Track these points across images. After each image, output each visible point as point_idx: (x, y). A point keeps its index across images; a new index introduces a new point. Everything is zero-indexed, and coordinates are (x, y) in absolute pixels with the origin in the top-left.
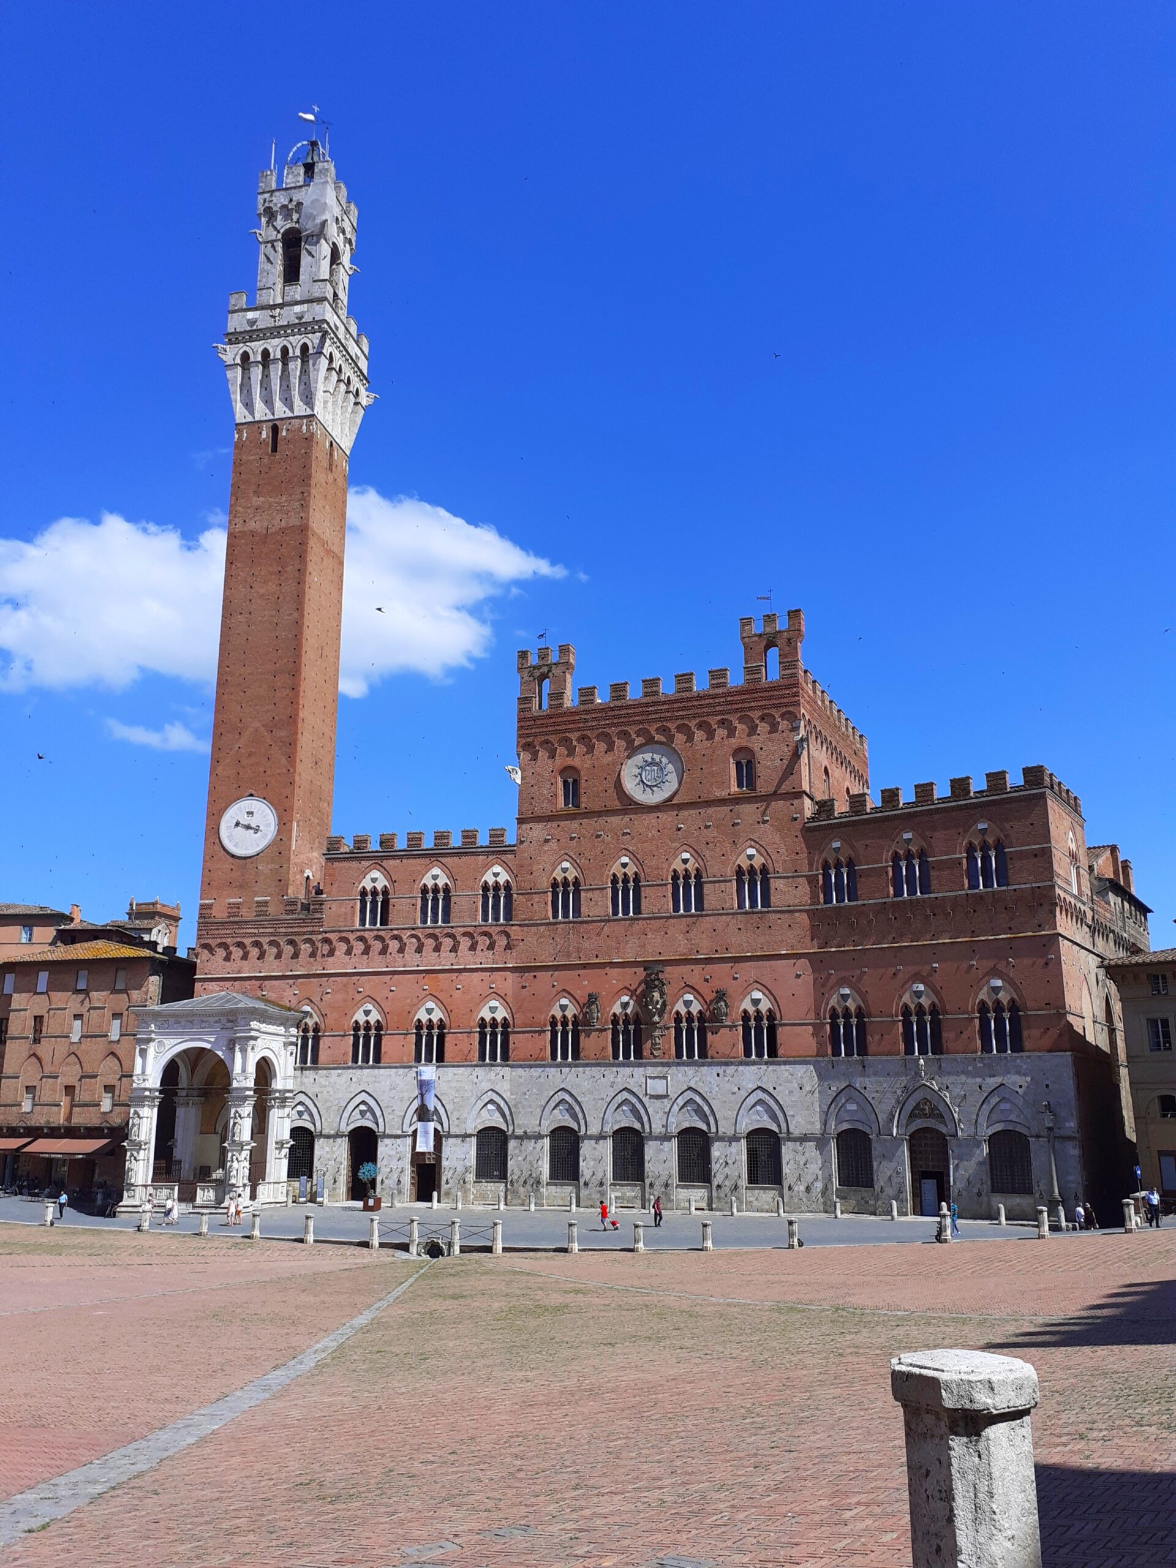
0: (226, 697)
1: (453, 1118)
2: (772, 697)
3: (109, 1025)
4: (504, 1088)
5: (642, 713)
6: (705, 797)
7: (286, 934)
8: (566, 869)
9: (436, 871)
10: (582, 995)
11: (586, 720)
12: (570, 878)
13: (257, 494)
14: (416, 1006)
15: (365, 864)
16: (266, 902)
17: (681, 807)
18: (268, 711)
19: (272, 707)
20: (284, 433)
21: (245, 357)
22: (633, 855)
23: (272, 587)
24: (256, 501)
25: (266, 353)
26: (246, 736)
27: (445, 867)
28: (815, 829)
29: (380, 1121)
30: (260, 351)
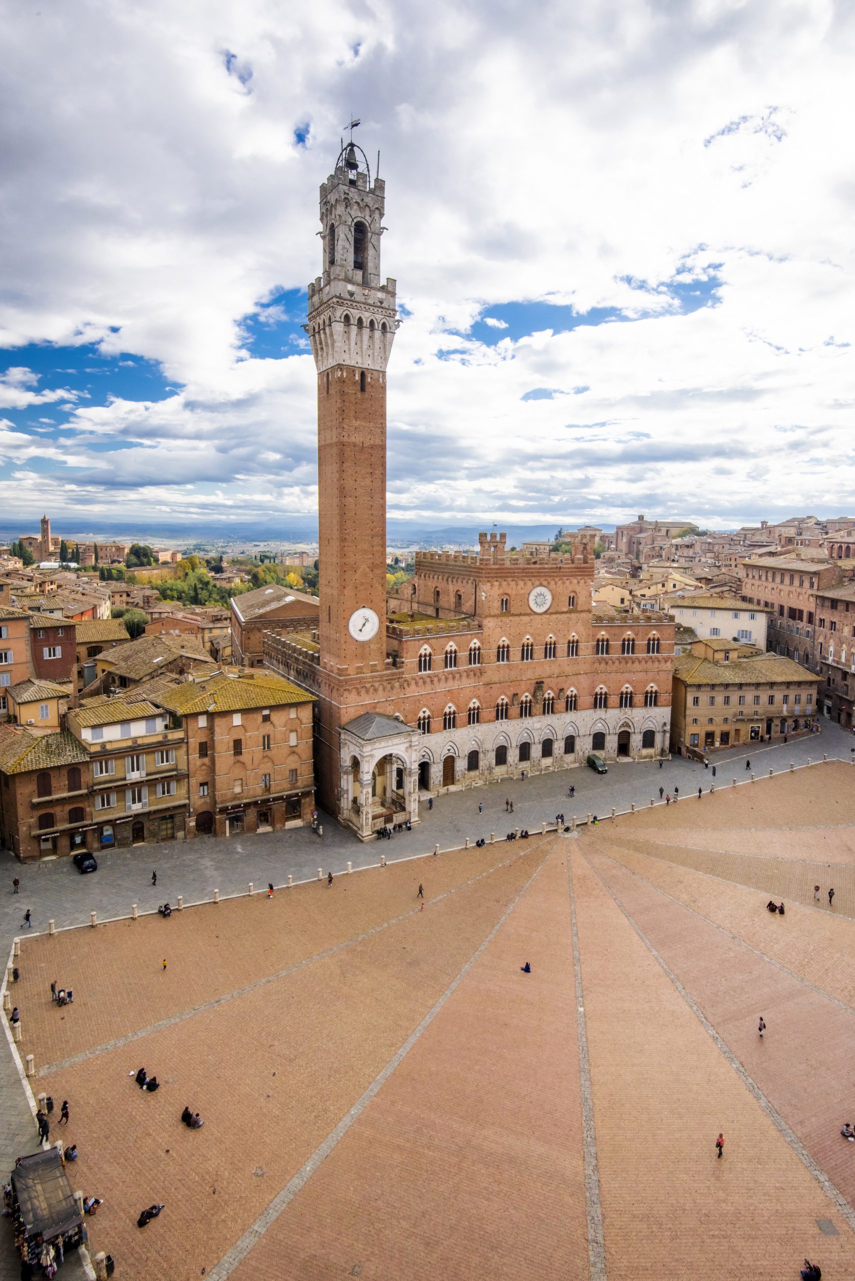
0: (346, 548)
1: (460, 751)
2: (585, 572)
3: (289, 736)
4: (479, 735)
5: (538, 572)
6: (559, 610)
7: (387, 680)
8: (504, 640)
9: (451, 643)
10: (510, 693)
11: (514, 573)
12: (506, 645)
13: (356, 419)
14: (444, 707)
15: (421, 642)
16: (375, 665)
17: (551, 614)
18: (370, 559)
19: (372, 556)
20: (369, 380)
21: (347, 318)
22: (532, 635)
23: (368, 481)
24: (357, 423)
25: (360, 320)
26: (359, 572)
27: (455, 641)
28: (595, 626)
29: (432, 758)
30: (357, 318)
